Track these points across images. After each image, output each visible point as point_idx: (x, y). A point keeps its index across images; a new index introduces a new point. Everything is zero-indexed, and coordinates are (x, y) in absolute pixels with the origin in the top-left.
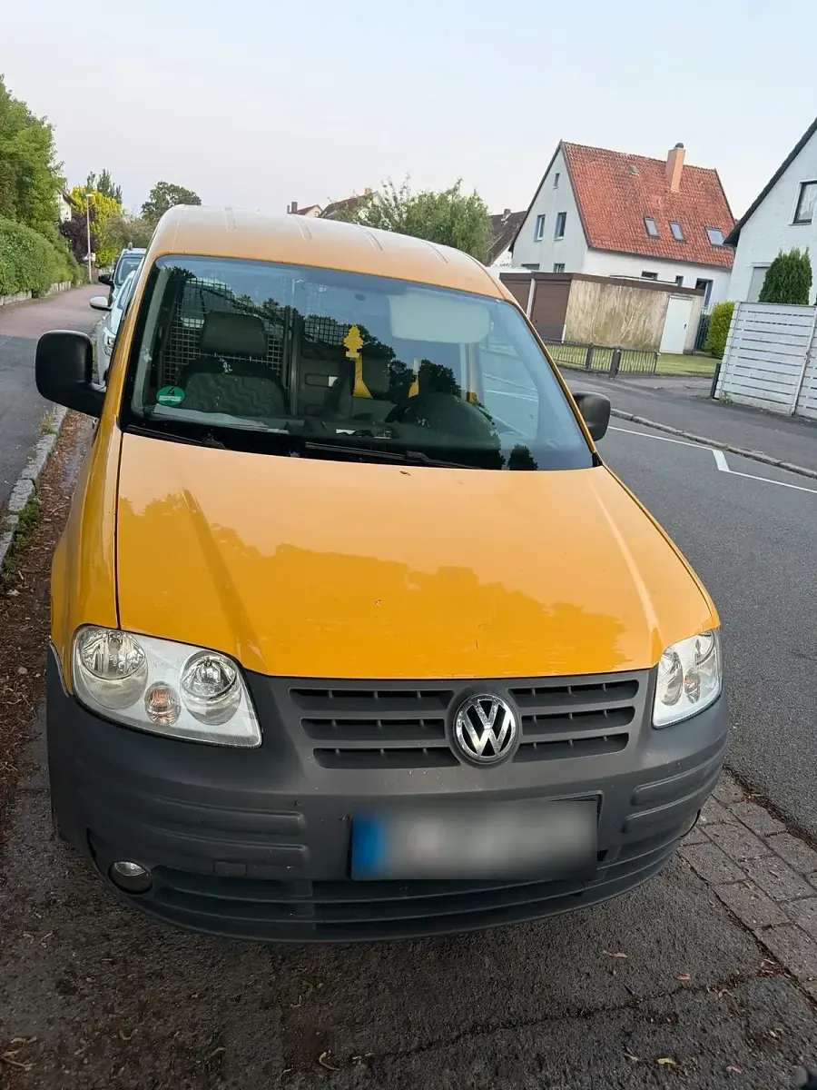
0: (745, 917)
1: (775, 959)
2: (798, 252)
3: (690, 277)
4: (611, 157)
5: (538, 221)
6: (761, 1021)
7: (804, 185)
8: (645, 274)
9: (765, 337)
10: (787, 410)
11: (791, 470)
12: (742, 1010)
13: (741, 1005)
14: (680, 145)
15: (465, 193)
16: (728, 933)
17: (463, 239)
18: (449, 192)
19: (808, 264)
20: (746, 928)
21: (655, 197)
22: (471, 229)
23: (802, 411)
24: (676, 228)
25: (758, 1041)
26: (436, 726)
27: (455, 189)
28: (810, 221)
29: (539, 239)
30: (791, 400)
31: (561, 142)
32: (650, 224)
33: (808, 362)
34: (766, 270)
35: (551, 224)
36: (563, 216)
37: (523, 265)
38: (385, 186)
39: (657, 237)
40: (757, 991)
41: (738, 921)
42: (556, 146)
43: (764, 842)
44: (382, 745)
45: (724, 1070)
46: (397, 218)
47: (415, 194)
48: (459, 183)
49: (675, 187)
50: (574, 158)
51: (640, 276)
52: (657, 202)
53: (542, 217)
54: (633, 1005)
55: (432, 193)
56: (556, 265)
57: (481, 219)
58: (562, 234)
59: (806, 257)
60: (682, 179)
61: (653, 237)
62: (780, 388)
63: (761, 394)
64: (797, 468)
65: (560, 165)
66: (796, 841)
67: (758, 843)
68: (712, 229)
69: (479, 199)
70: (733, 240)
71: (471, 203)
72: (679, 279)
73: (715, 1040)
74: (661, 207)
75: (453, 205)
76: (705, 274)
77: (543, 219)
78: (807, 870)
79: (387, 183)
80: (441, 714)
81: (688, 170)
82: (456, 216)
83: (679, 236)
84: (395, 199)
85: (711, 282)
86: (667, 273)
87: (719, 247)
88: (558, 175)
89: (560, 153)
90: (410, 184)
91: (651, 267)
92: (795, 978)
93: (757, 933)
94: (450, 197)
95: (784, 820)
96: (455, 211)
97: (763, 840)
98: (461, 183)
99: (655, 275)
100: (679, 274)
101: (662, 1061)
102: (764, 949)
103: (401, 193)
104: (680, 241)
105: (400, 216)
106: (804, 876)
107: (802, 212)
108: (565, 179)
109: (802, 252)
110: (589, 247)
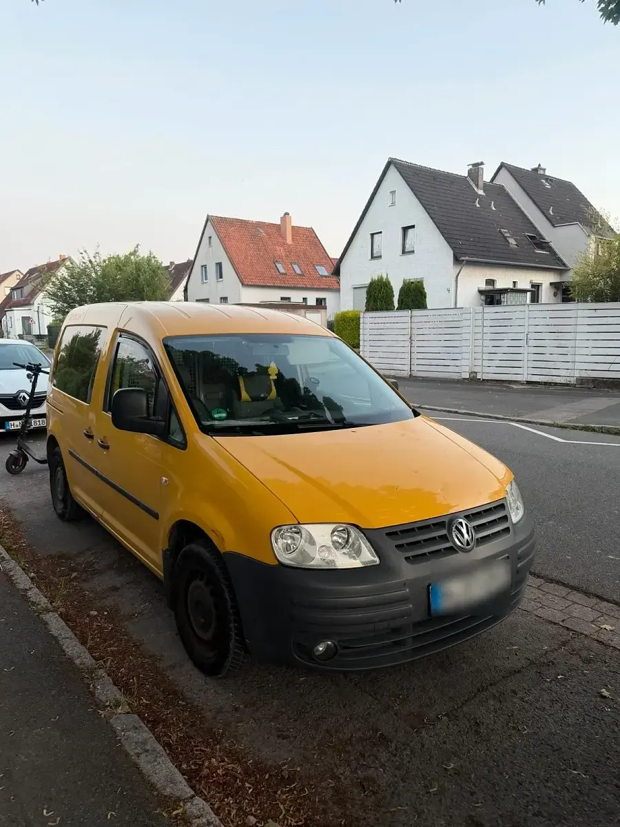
0: (553, 620)
1: (573, 631)
2: (382, 278)
3: (312, 298)
4: (243, 224)
5: (202, 270)
6: (584, 653)
7: (372, 235)
8: (282, 299)
9: (383, 332)
10: (406, 374)
11: (428, 409)
12: (574, 652)
13: (573, 651)
14: (287, 214)
15: (143, 253)
16: (549, 627)
17: (148, 286)
18: (131, 254)
19: (389, 283)
20: (555, 624)
21: (278, 248)
22: (152, 278)
23: (415, 374)
24: (296, 267)
25: (588, 661)
26: (444, 538)
27: (135, 252)
28: (381, 256)
29: (205, 281)
30: (407, 368)
31: (208, 216)
32: (279, 266)
33: (411, 343)
34: (365, 290)
35: (212, 270)
36: (219, 265)
37: (197, 301)
38: (82, 254)
39: (286, 274)
40: (577, 644)
41: (551, 622)
42: (205, 219)
43: (539, 589)
44: (426, 550)
45: (583, 673)
46: (93, 275)
47: (104, 256)
48: (137, 247)
49: (289, 241)
50: (220, 227)
51: (279, 300)
52: (280, 251)
53: (204, 267)
54: (532, 663)
55: (118, 255)
56: (221, 298)
57: (159, 271)
58: (221, 277)
59: (387, 279)
60: (293, 236)
61: (282, 274)
62: (398, 361)
63: (388, 366)
64: (431, 407)
65: (210, 229)
66: (552, 585)
67: (537, 590)
68: (318, 265)
69: (154, 257)
70: (337, 272)
71: (149, 260)
72: (305, 299)
73: (572, 665)
74: (283, 254)
75: (136, 263)
76: (321, 295)
77: (206, 268)
78: (564, 595)
79: (82, 251)
80: (444, 532)
81: (296, 230)
82: (140, 270)
83: (298, 272)
84: (90, 261)
85: (325, 299)
86: (296, 297)
87: (326, 277)
88: (210, 237)
89: (209, 223)
90: (100, 250)
91: (286, 294)
92: (586, 635)
93: (561, 623)
94: (132, 257)
95: (542, 578)
96: (138, 266)
97: (538, 588)
98: (139, 247)
99: (289, 298)
100: (305, 297)
101: (559, 677)
102: (568, 629)
103: (94, 257)
104: (300, 275)
105: (96, 273)
106: (563, 598)
107: (375, 252)
108: (215, 240)
109: (385, 277)
110: (242, 284)
